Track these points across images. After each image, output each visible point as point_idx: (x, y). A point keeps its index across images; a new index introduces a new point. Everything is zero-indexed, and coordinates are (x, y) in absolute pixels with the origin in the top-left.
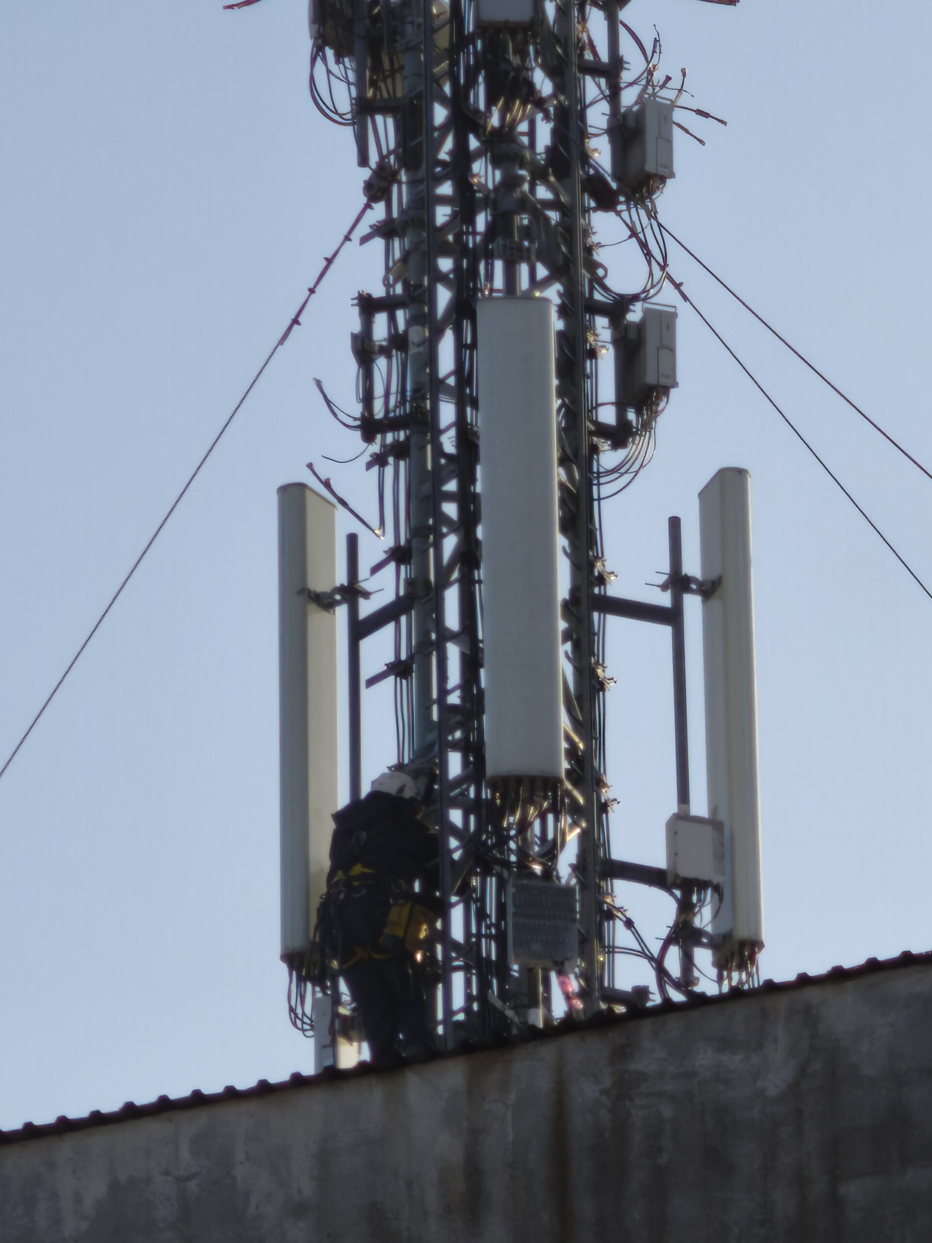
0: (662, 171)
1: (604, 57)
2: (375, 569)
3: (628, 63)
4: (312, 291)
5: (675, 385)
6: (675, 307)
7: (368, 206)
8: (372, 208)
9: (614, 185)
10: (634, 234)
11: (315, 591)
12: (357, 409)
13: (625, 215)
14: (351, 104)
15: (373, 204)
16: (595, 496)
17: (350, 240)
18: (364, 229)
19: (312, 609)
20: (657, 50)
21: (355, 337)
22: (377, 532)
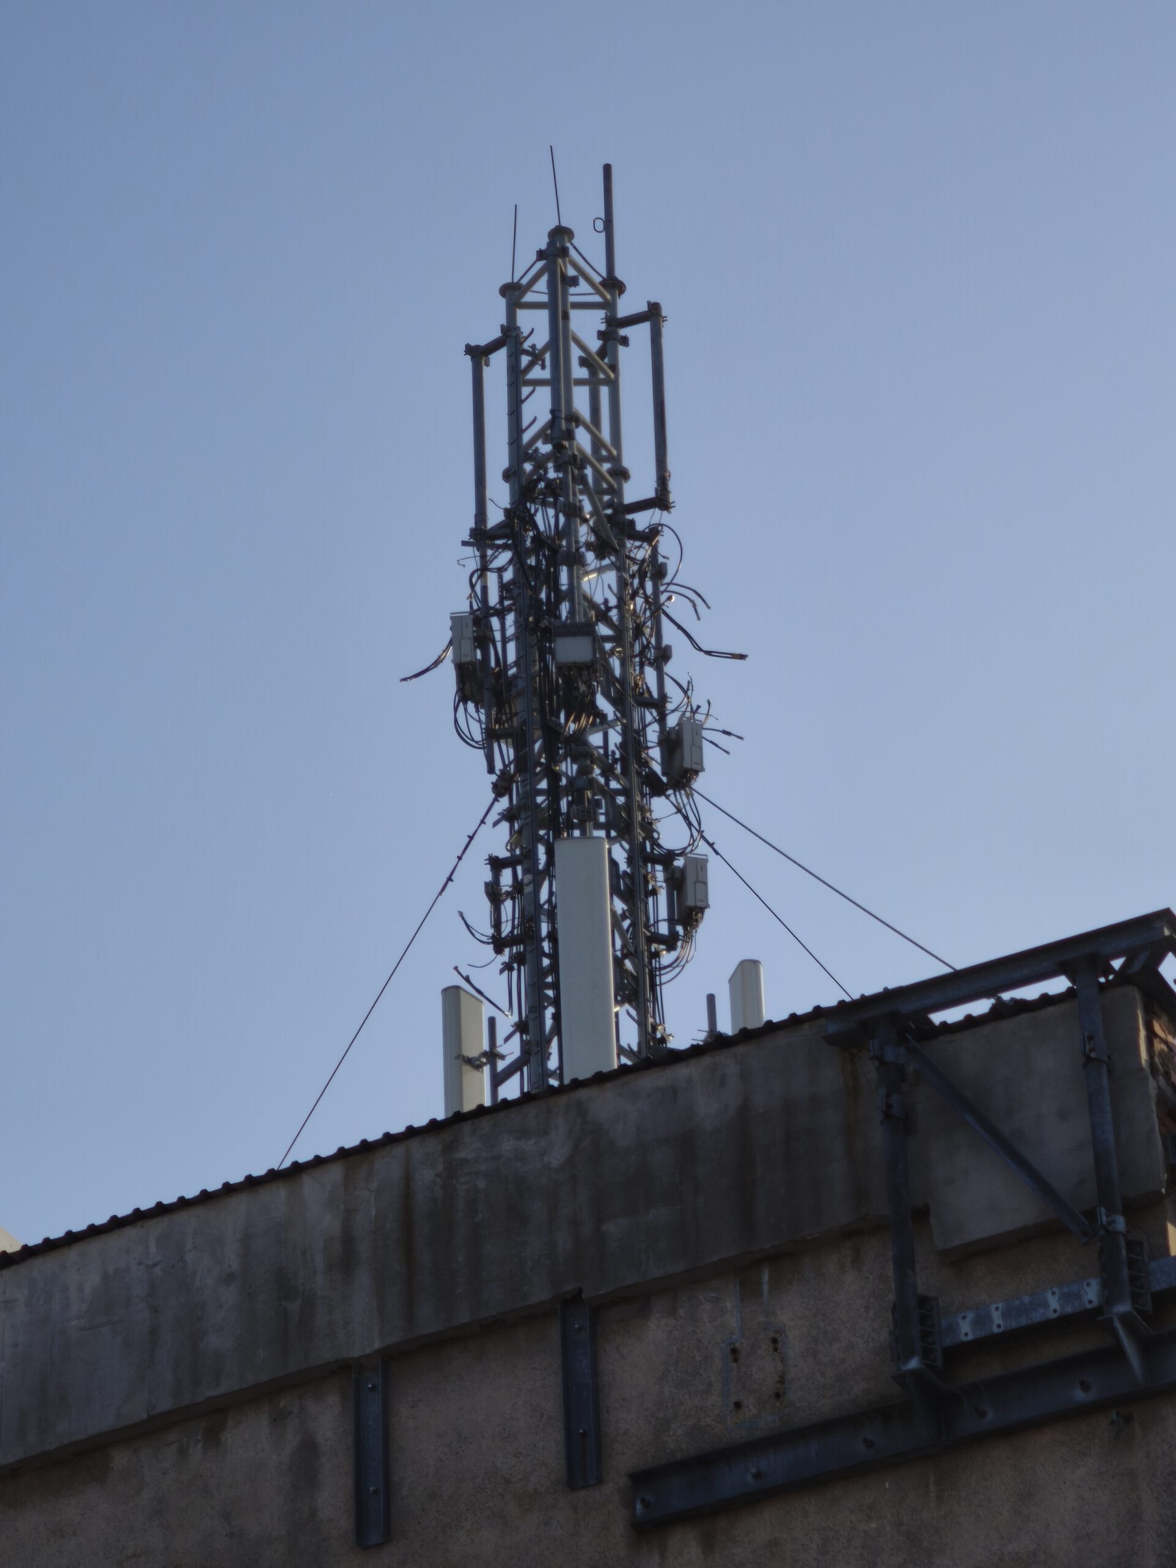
0: (695, 767)
1: (655, 695)
2: (507, 1039)
3: (671, 698)
4: (460, 858)
5: (707, 906)
6: (707, 856)
7: (496, 800)
8: (498, 801)
9: (664, 779)
10: (679, 811)
11: (467, 1057)
12: (490, 931)
13: (672, 798)
14: (482, 733)
15: (499, 799)
16: (658, 983)
17: (484, 823)
18: (493, 816)
19: (467, 1070)
20: (690, 688)
21: (487, 884)
22: (506, 1013)
